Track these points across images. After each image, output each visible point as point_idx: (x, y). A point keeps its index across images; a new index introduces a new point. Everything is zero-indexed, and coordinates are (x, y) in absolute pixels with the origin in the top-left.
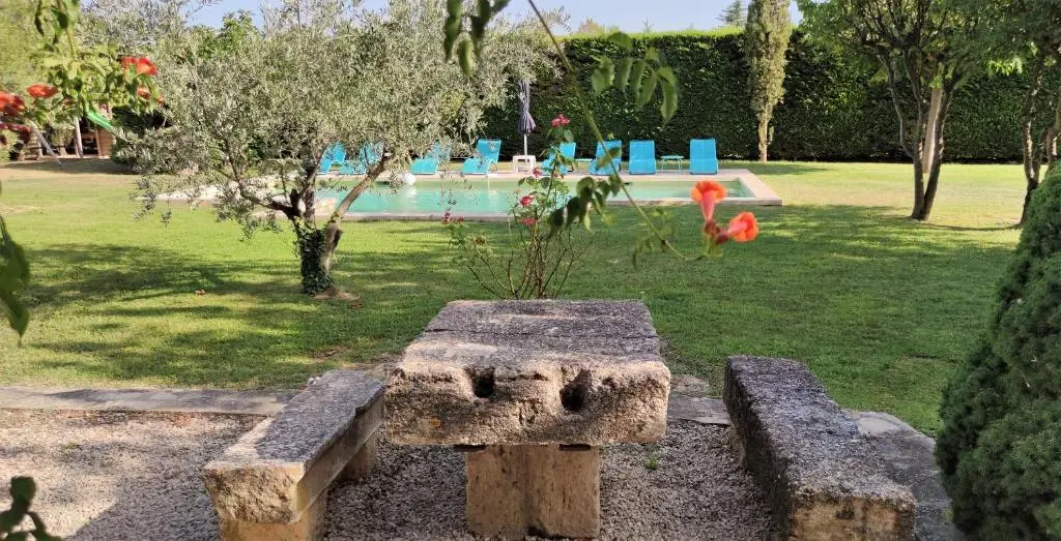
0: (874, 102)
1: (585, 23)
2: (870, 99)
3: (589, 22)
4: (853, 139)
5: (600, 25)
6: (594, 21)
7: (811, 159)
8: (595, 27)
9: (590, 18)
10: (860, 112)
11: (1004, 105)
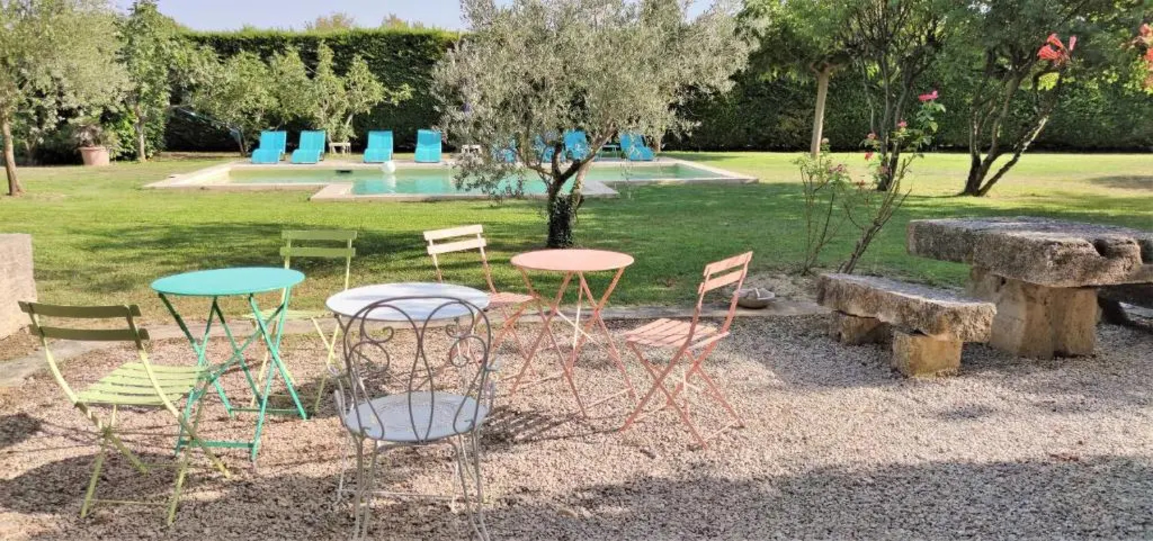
0: (750, 98)
1: (388, 18)
2: (747, 95)
3: (393, 18)
4: (733, 131)
5: (404, 20)
6: (398, 17)
7: (696, 150)
8: (399, 21)
9: (393, 14)
10: (738, 107)
11: (856, 102)
